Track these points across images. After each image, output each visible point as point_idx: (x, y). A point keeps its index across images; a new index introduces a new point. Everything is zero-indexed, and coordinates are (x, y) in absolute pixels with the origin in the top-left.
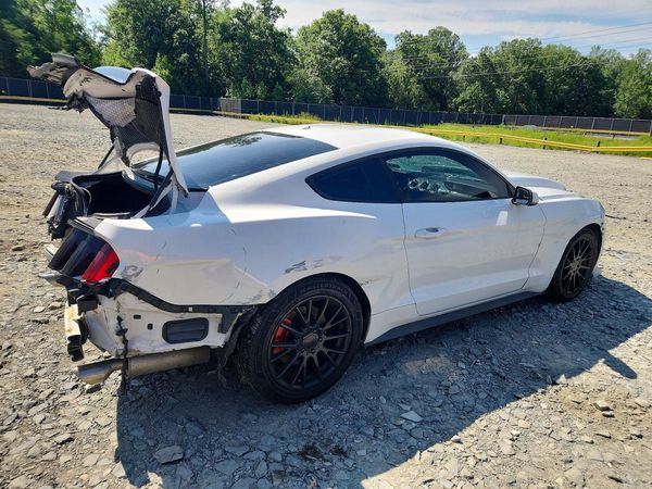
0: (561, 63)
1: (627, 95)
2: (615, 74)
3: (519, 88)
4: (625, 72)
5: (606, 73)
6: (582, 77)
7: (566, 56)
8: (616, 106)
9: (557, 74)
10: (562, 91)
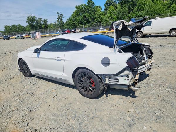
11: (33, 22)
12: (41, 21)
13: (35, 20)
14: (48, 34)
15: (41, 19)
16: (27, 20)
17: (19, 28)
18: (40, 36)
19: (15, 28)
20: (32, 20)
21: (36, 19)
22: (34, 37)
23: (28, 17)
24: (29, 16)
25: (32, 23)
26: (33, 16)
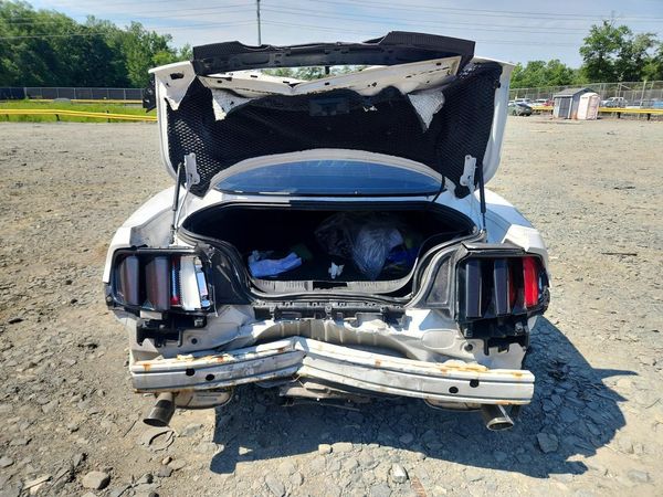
0: (61, 30)
1: (137, 66)
2: (118, 45)
3: (25, 55)
4: (126, 43)
5: (110, 44)
6: (89, 47)
7: (63, 23)
8: (130, 76)
9: (63, 43)
10: (75, 61)
11: (610, 51)
12: (649, 45)
13: (619, 42)
14: (637, 104)
15: (651, 38)
16: (588, 41)
17: (548, 75)
18: (594, 113)
19: (534, 74)
20: (607, 42)
21: (626, 38)
22: (567, 112)
23: (595, 30)
24: (600, 25)
25: (601, 54)
26: (616, 27)
